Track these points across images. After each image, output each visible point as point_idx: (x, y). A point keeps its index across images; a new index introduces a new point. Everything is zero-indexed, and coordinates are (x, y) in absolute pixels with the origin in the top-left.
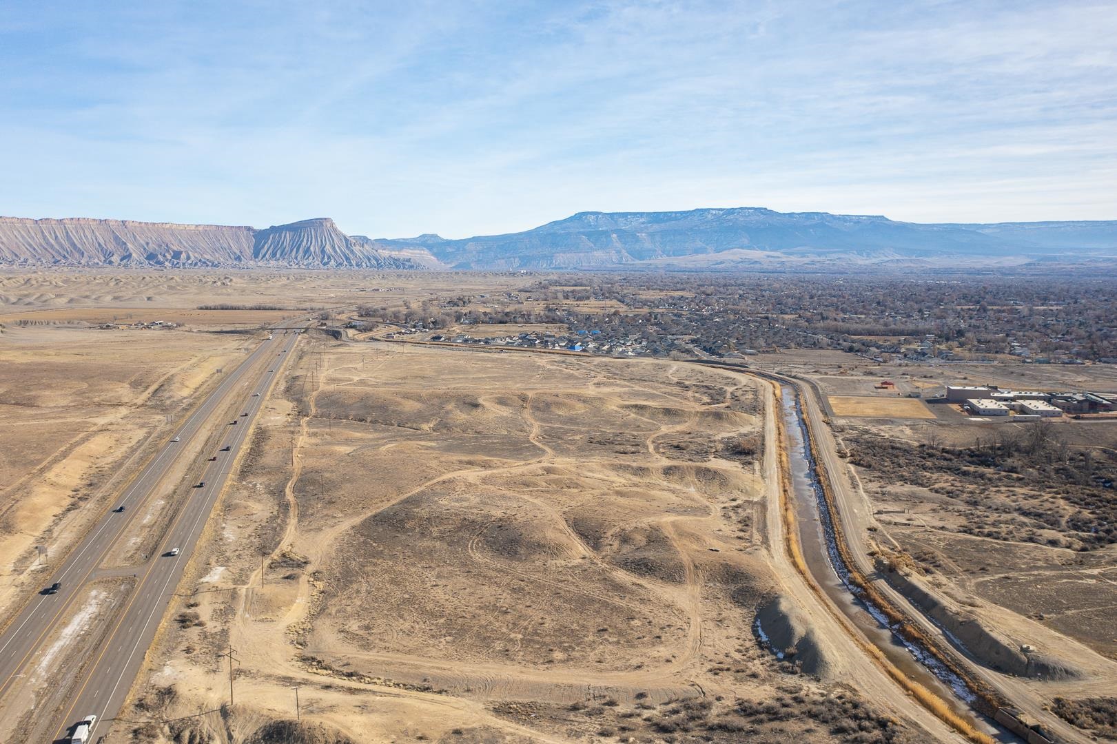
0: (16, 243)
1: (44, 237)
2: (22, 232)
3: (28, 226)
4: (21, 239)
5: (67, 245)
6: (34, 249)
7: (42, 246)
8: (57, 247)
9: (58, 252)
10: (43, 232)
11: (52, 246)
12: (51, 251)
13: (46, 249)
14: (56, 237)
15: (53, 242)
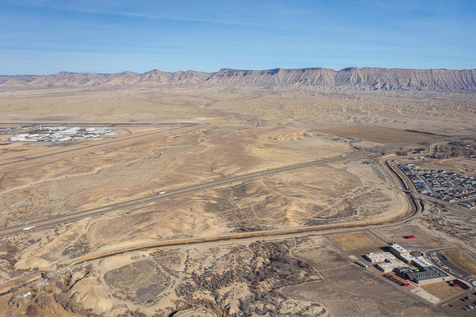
0: (449, 81)
1: (462, 78)
2: (453, 76)
3: (456, 73)
4: (451, 79)
5: (470, 81)
6: (456, 83)
7: (459, 81)
8: (466, 82)
9: (465, 84)
10: (461, 75)
11: (463, 82)
12: (462, 84)
13: (460, 83)
14: (467, 77)
15: (464, 80)
